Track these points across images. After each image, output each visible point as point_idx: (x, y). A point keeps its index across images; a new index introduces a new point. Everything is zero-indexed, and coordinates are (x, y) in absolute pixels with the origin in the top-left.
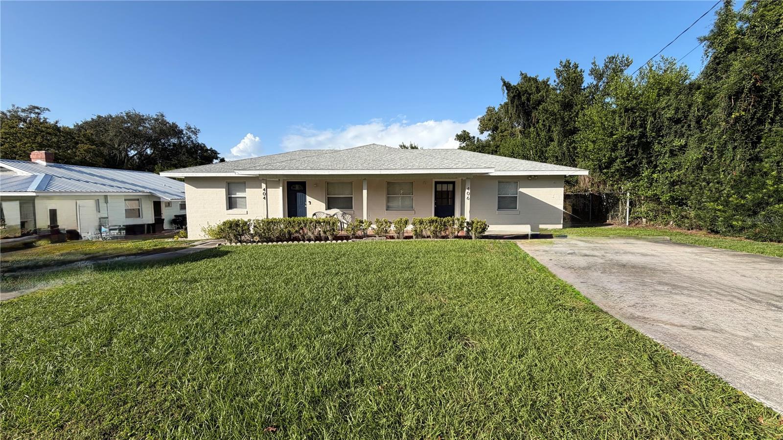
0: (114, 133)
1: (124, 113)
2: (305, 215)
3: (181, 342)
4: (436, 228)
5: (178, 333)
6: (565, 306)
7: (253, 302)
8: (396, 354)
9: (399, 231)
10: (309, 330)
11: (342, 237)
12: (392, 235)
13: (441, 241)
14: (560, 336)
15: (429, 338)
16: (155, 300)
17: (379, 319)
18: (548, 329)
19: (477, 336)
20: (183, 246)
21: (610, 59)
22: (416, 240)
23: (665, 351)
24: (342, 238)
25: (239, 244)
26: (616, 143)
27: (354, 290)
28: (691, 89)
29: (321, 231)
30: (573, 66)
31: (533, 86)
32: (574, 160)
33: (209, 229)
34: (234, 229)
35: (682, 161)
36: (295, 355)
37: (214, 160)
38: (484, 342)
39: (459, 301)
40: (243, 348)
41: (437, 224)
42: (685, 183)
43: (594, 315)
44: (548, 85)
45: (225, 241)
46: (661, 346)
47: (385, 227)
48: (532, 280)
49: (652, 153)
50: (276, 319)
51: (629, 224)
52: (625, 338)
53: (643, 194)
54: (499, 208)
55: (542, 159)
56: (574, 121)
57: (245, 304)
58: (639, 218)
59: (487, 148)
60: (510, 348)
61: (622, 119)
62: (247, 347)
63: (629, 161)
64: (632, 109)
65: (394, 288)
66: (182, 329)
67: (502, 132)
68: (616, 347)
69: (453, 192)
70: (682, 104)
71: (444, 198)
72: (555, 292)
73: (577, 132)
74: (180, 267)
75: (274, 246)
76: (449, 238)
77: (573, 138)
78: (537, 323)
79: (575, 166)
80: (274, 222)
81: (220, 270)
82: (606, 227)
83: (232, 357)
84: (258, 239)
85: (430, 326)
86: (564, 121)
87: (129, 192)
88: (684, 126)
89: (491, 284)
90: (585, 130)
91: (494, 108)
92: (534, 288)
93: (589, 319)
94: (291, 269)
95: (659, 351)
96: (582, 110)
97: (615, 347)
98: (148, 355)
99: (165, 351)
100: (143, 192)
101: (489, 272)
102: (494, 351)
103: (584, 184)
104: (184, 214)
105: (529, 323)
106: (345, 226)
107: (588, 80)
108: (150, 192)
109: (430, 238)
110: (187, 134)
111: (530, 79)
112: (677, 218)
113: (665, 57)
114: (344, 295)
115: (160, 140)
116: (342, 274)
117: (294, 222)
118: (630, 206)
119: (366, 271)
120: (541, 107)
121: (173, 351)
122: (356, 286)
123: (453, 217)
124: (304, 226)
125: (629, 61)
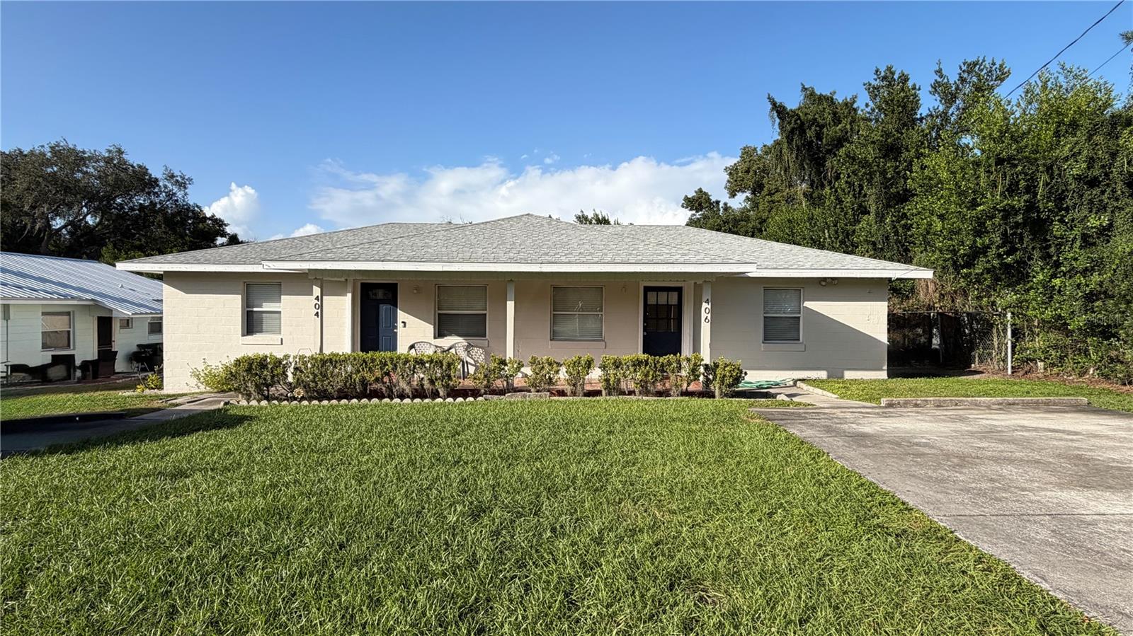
0: (25, 185)
1: (46, 146)
2: (395, 348)
3: (160, 591)
4: (647, 375)
5: (153, 574)
6: (887, 528)
7: (295, 517)
8: (570, 617)
9: (575, 380)
10: (405, 571)
11: (465, 390)
12: (560, 388)
13: (655, 401)
14: (878, 584)
15: (632, 587)
16: (106, 511)
17: (537, 551)
18: (856, 570)
19: (723, 584)
20: (156, 404)
21: (969, 65)
22: (608, 398)
23: (1070, 614)
24: (464, 393)
25: (264, 403)
26: (982, 221)
27: (488, 494)
28: (1114, 126)
29: (426, 379)
30: (900, 77)
31: (827, 111)
32: (907, 250)
33: (206, 372)
34: (257, 374)
35: (1105, 255)
36: (380, 617)
37: (219, 238)
38: (736, 594)
39: (688, 517)
40: (280, 604)
41: (648, 368)
42: (1112, 297)
43: (941, 545)
44: (855, 110)
45: (238, 397)
46: (1062, 604)
47: (548, 373)
48: (827, 477)
49: (1049, 241)
50: (341, 549)
51: (1013, 373)
52: (997, 587)
53: (1035, 316)
54: (767, 338)
55: (847, 246)
56: (904, 178)
57: (281, 519)
58: (1031, 360)
59: (743, 223)
60: (783, 605)
61: (992, 177)
62: (287, 601)
63: (1008, 253)
64: (1010, 159)
65: (566, 490)
66: (161, 567)
67: (770, 194)
68: (981, 606)
69: (679, 307)
70: (1100, 152)
71: (663, 319)
72: (869, 502)
73: (911, 199)
74: (150, 448)
75: (333, 407)
76: (671, 396)
77: (903, 208)
78: (835, 559)
79: (908, 261)
80: (334, 360)
81: (230, 454)
82: (970, 378)
83: (260, 620)
84: (302, 393)
85: (634, 565)
86: (885, 178)
87: (52, 299)
88: (1105, 191)
89: (751, 484)
90: (925, 195)
91: (755, 149)
92: (831, 493)
93: (931, 552)
94: (368, 453)
95: (1059, 614)
96: (918, 158)
97: (978, 606)
98: (95, 616)
99: (130, 609)
100: (80, 299)
101: (747, 463)
102: (754, 611)
103: (926, 295)
104: (159, 342)
105: (819, 560)
106: (472, 370)
107: (928, 103)
108: (93, 300)
109: (635, 395)
110: (166, 187)
111: (821, 98)
112: (1100, 361)
113: (1067, 67)
114: (471, 503)
115: (114, 199)
116: (466, 463)
117: (373, 360)
118: (1012, 337)
119: (511, 459)
120: (842, 151)
121: (144, 610)
122: (493, 487)
123: (678, 354)
124: (393, 369)
125: (1005, 70)
